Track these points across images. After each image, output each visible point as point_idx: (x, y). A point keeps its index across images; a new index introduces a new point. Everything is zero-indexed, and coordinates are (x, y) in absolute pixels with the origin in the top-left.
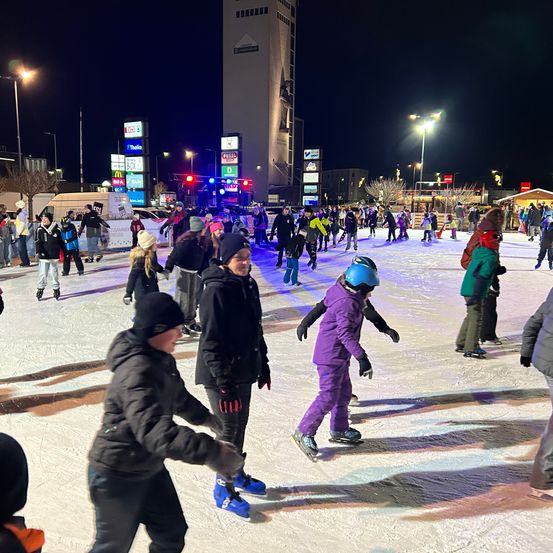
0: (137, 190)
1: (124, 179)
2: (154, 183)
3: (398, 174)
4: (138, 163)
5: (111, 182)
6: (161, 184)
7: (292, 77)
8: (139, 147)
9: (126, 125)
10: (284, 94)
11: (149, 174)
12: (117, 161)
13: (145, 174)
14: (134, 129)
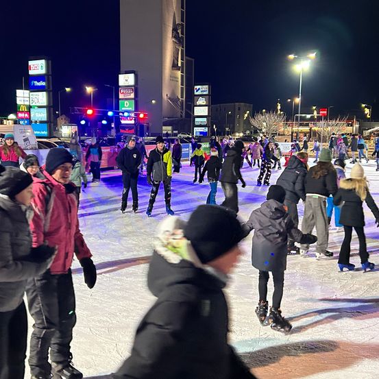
0: (41, 122)
1: (29, 112)
2: (57, 116)
3: (279, 107)
4: (42, 98)
5: (17, 115)
6: (64, 117)
7: (182, 20)
8: (42, 83)
9: (31, 63)
10: (176, 36)
11: (52, 108)
12: (22, 96)
13: (48, 107)
14: (38, 67)
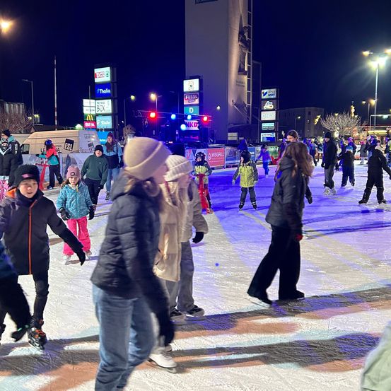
0: (106, 130)
2: (122, 126)
3: (353, 110)
4: (107, 106)
5: (83, 125)
6: (129, 126)
7: (249, 23)
8: (107, 91)
9: (97, 71)
10: (242, 40)
12: (89, 106)
13: (113, 115)
14: (103, 75)
